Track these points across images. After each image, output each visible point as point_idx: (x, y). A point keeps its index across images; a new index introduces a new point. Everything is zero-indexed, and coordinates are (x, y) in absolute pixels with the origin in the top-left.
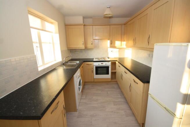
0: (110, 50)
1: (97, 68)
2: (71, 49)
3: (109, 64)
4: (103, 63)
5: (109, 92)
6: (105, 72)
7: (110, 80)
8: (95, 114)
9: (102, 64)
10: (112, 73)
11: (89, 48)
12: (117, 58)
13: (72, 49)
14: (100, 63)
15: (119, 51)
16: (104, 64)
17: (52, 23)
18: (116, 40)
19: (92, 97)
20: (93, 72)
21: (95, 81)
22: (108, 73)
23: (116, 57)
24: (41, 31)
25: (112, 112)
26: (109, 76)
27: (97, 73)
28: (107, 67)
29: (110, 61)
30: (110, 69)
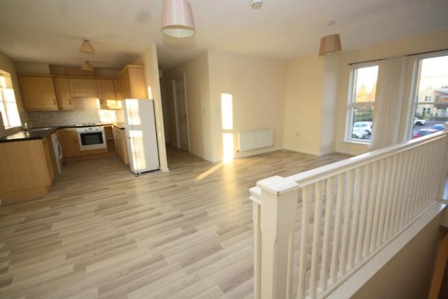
1: (83, 135)
3: (101, 129)
4: (91, 129)
6: (97, 140)
7: (106, 151)
9: (89, 129)
10: (108, 141)
11: (67, 109)
14: (87, 129)
15: (116, 114)
16: (94, 130)
18: (108, 99)
20: (77, 141)
21: (83, 154)
22: (101, 142)
26: (104, 146)
27: (84, 144)
28: (100, 134)
29: (102, 125)
30: (104, 136)
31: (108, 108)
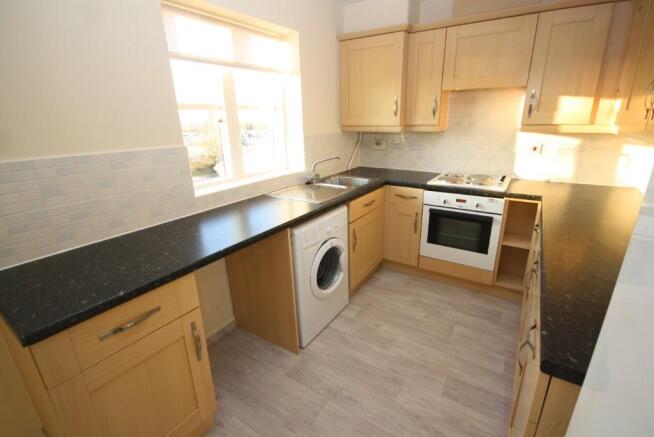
0: (526, 140)
1: (437, 216)
2: (361, 130)
3: (495, 208)
4: (464, 201)
5: (457, 329)
6: (474, 238)
7: (488, 280)
8: (345, 393)
9: (458, 200)
10: (505, 251)
11: (423, 129)
12: (561, 183)
13: (363, 133)
14: (452, 198)
15: (581, 150)
16: (471, 204)
17: (282, 37)
18: (567, 93)
19: (378, 326)
20: (416, 226)
21: (424, 265)
22: (482, 248)
23: (554, 180)
24: (236, 72)
25: (418, 417)
26: (488, 261)
27: (433, 238)
28: (485, 223)
29: (500, 195)
30: (496, 232)
31: (551, 129)
